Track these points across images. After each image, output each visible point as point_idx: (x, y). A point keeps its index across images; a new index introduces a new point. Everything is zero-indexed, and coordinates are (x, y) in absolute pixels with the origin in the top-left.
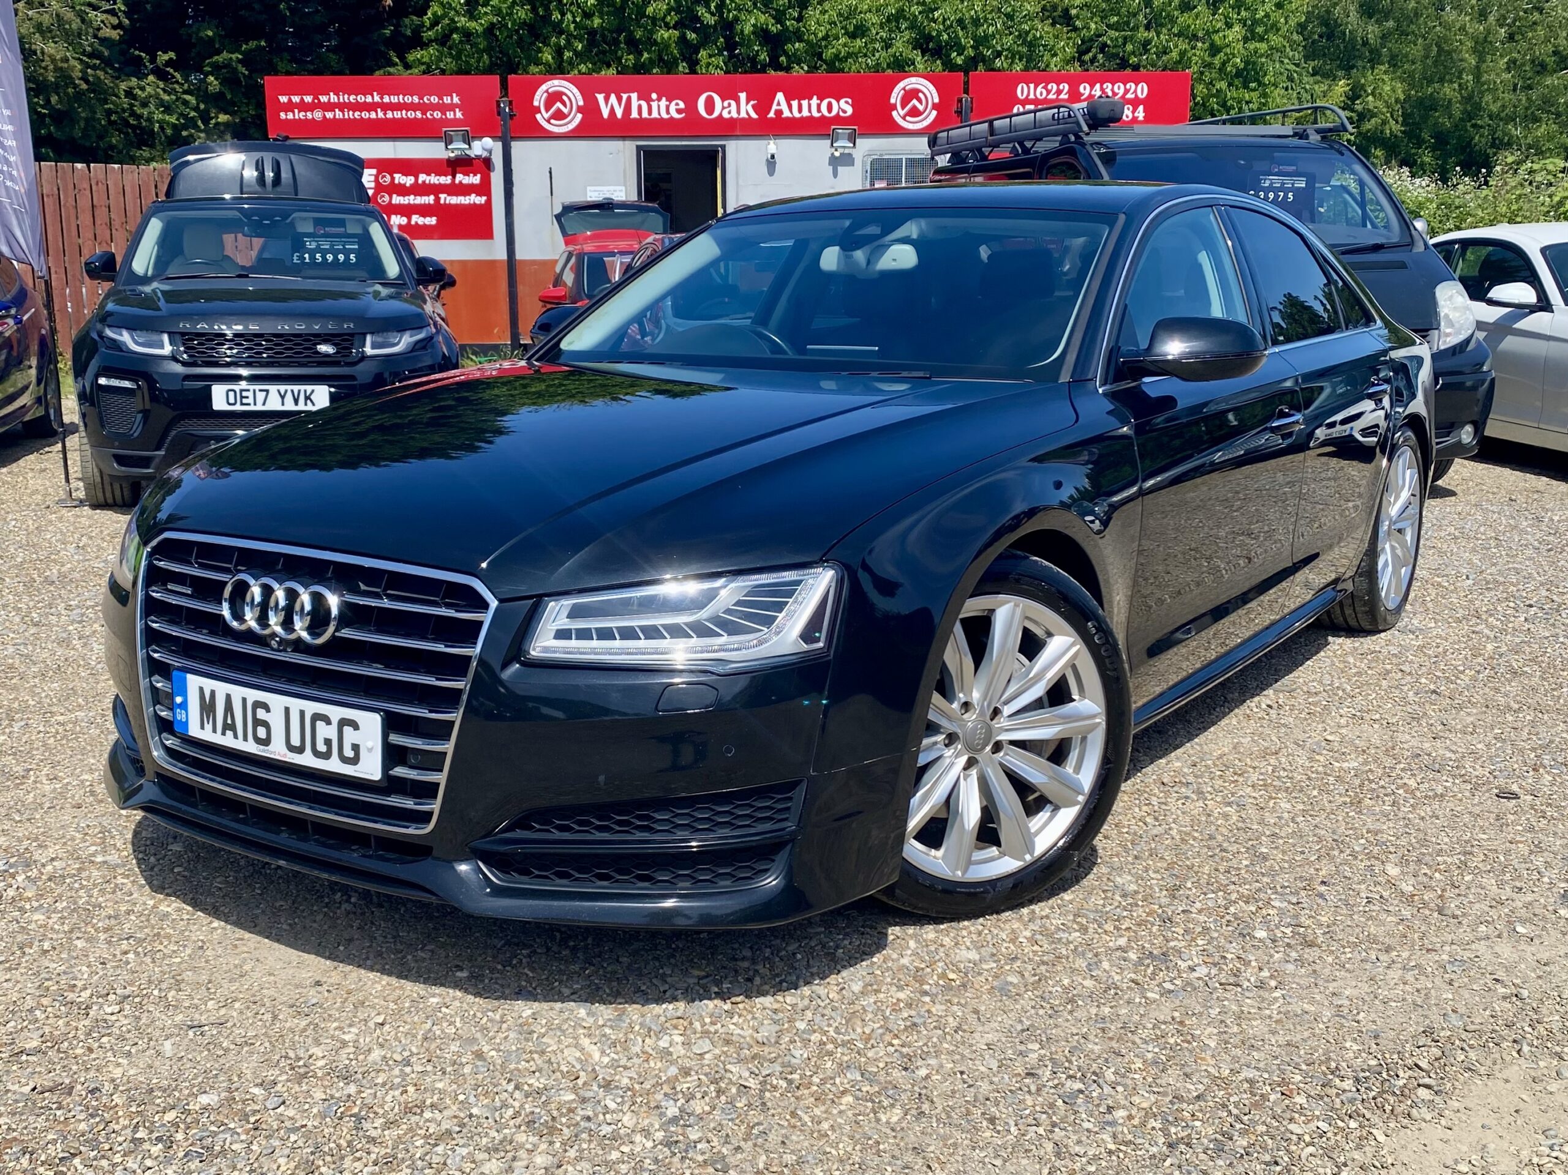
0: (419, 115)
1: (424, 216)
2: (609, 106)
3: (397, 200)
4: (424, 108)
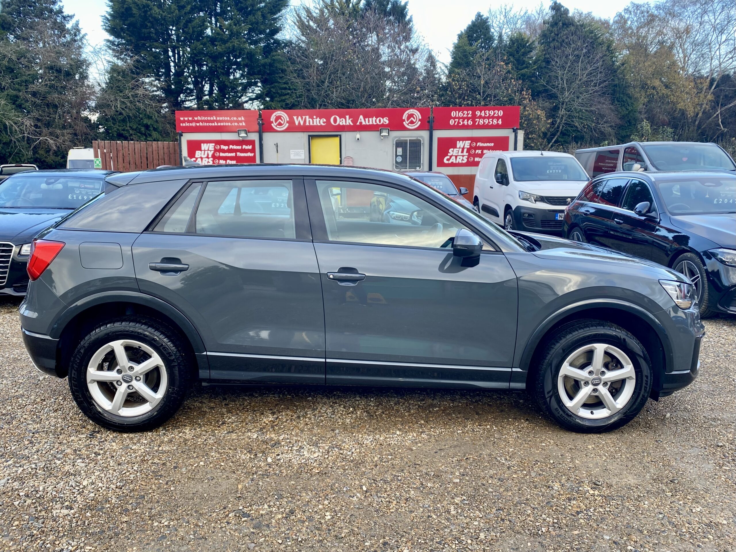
0: (230, 124)
1: (231, 160)
3: (222, 154)
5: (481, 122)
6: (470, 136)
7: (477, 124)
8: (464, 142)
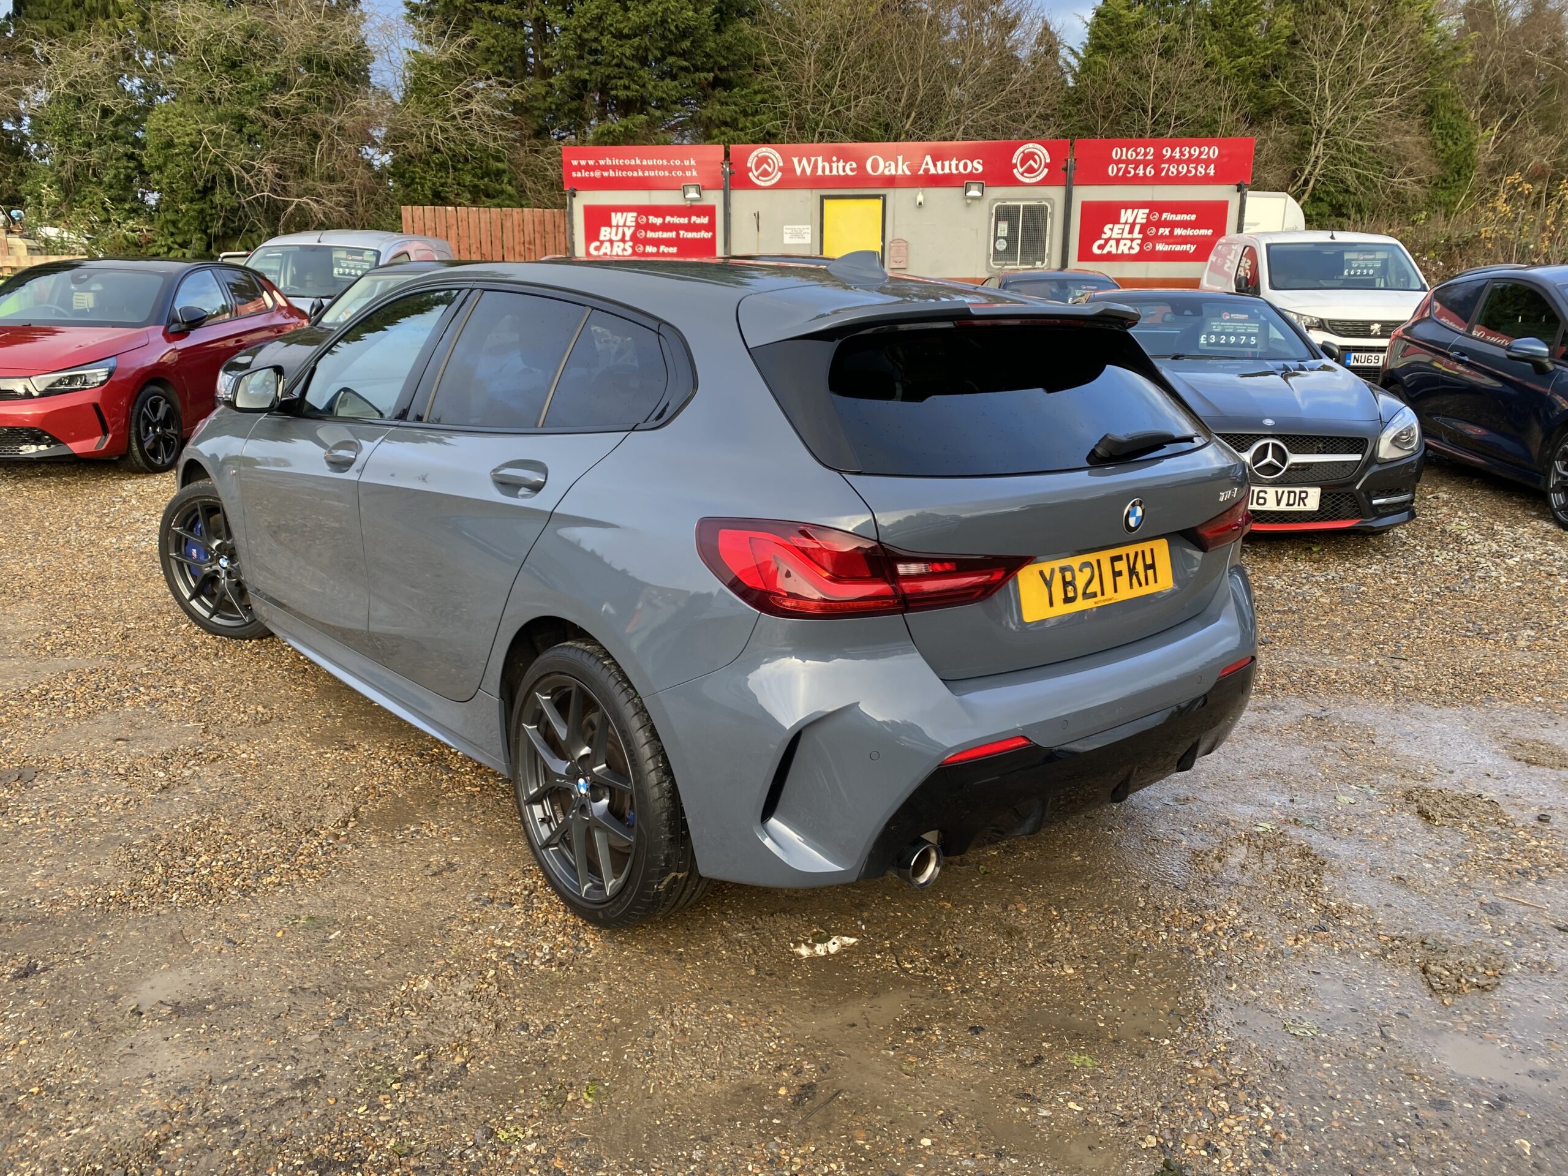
0: (667, 173)
1: (668, 246)
2: (802, 166)
3: (651, 235)
4: (670, 169)
5: (1173, 170)
6: (1149, 199)
7: (1163, 174)
8: (1136, 211)
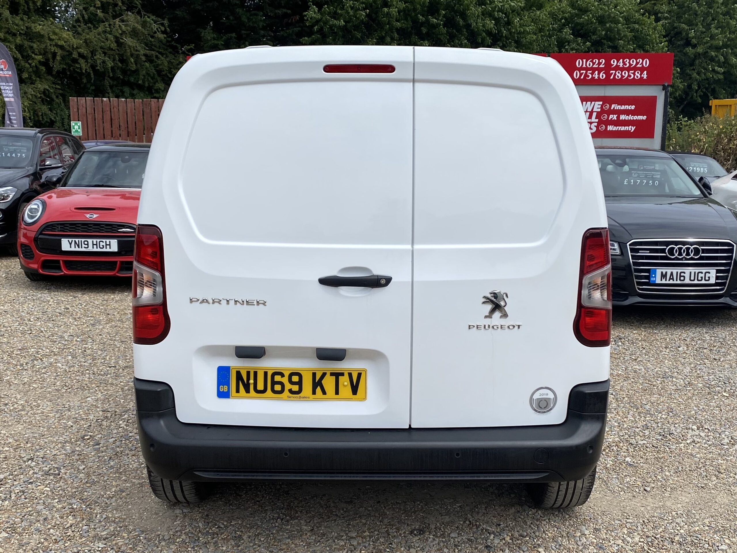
5: (618, 75)
6: (603, 95)
7: (612, 78)
8: (593, 103)
